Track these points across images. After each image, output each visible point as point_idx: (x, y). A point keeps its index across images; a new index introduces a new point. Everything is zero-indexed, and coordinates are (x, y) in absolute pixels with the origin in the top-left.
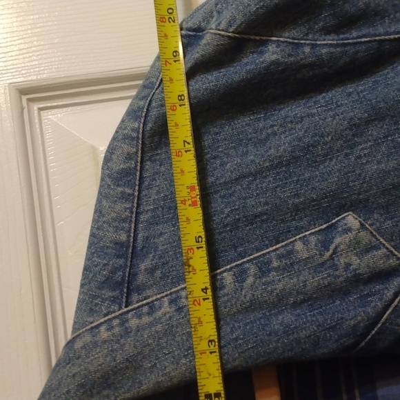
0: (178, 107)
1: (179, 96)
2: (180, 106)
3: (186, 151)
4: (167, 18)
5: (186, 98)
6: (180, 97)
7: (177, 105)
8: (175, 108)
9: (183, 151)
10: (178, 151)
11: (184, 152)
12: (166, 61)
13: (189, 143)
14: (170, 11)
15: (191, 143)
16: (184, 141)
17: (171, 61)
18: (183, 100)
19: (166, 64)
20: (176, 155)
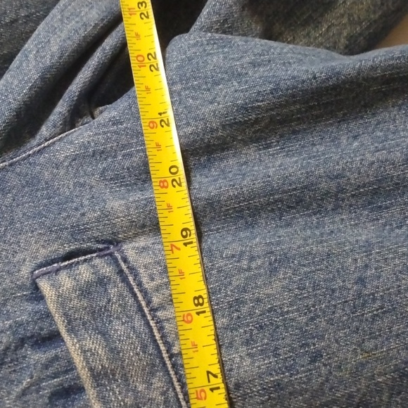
0: (195, 316)
1: (195, 298)
2: (198, 313)
3: (212, 390)
4: (169, 180)
5: (206, 300)
6: (197, 300)
7: (193, 313)
8: (189, 318)
9: (207, 389)
10: (199, 389)
11: (209, 392)
12: (172, 246)
13: (215, 376)
14: (174, 170)
15: (220, 376)
16: (208, 373)
17: (180, 245)
18: (202, 305)
19: (172, 250)
20: (197, 398)
